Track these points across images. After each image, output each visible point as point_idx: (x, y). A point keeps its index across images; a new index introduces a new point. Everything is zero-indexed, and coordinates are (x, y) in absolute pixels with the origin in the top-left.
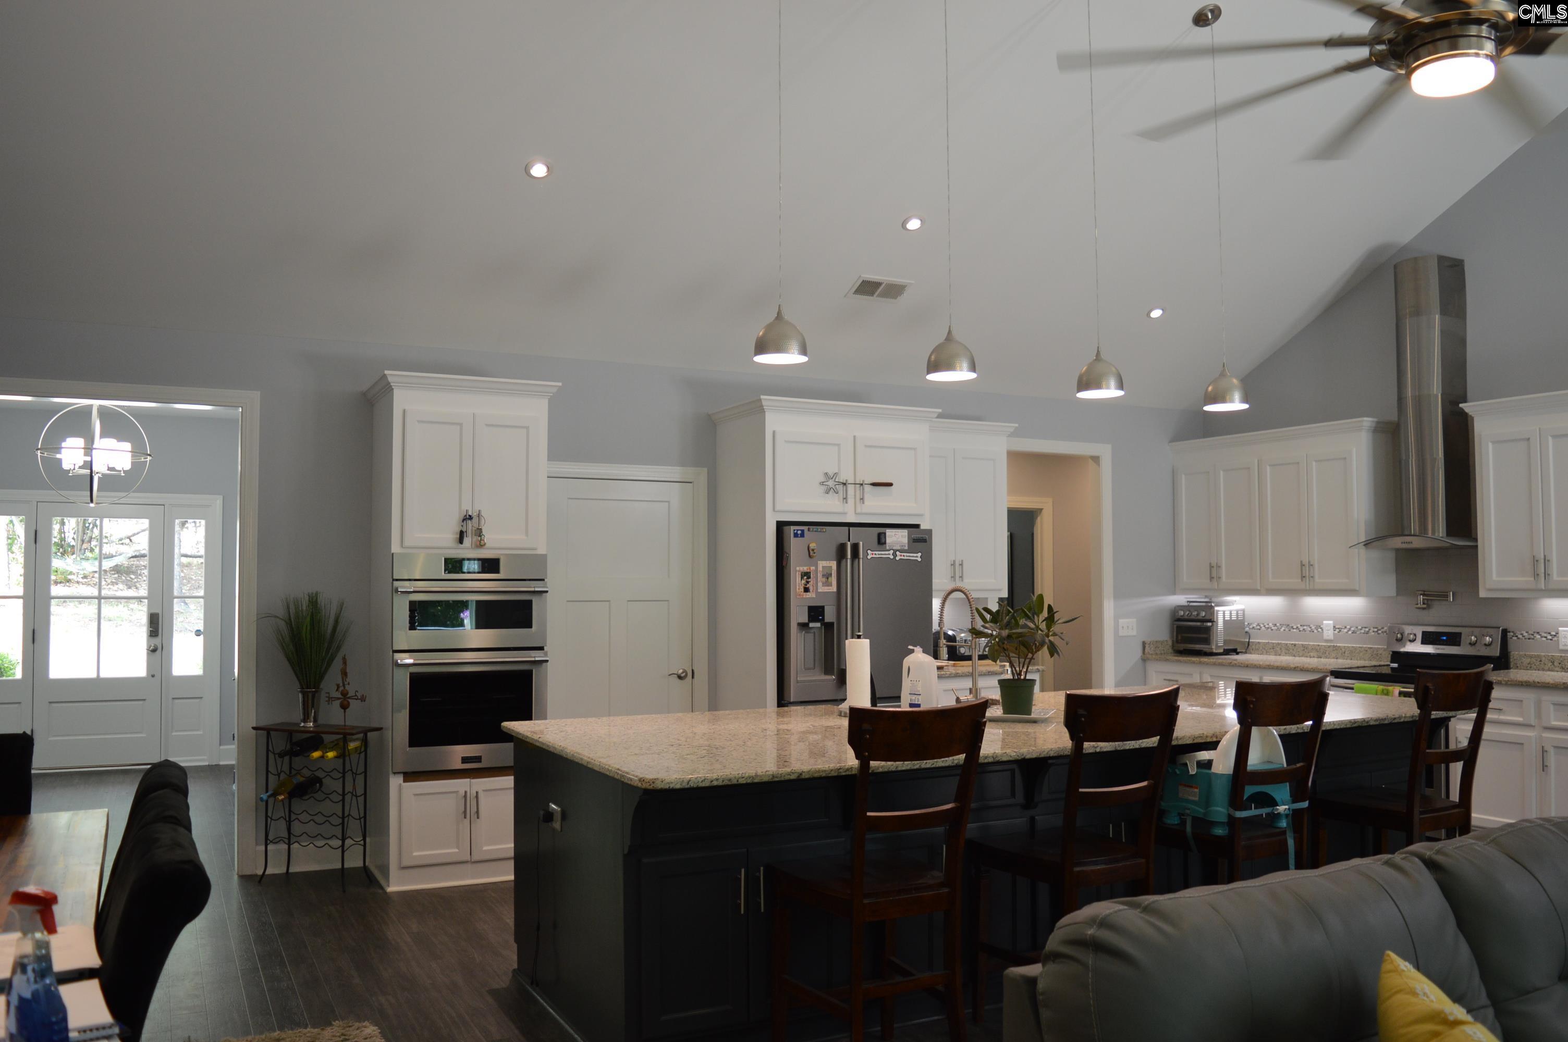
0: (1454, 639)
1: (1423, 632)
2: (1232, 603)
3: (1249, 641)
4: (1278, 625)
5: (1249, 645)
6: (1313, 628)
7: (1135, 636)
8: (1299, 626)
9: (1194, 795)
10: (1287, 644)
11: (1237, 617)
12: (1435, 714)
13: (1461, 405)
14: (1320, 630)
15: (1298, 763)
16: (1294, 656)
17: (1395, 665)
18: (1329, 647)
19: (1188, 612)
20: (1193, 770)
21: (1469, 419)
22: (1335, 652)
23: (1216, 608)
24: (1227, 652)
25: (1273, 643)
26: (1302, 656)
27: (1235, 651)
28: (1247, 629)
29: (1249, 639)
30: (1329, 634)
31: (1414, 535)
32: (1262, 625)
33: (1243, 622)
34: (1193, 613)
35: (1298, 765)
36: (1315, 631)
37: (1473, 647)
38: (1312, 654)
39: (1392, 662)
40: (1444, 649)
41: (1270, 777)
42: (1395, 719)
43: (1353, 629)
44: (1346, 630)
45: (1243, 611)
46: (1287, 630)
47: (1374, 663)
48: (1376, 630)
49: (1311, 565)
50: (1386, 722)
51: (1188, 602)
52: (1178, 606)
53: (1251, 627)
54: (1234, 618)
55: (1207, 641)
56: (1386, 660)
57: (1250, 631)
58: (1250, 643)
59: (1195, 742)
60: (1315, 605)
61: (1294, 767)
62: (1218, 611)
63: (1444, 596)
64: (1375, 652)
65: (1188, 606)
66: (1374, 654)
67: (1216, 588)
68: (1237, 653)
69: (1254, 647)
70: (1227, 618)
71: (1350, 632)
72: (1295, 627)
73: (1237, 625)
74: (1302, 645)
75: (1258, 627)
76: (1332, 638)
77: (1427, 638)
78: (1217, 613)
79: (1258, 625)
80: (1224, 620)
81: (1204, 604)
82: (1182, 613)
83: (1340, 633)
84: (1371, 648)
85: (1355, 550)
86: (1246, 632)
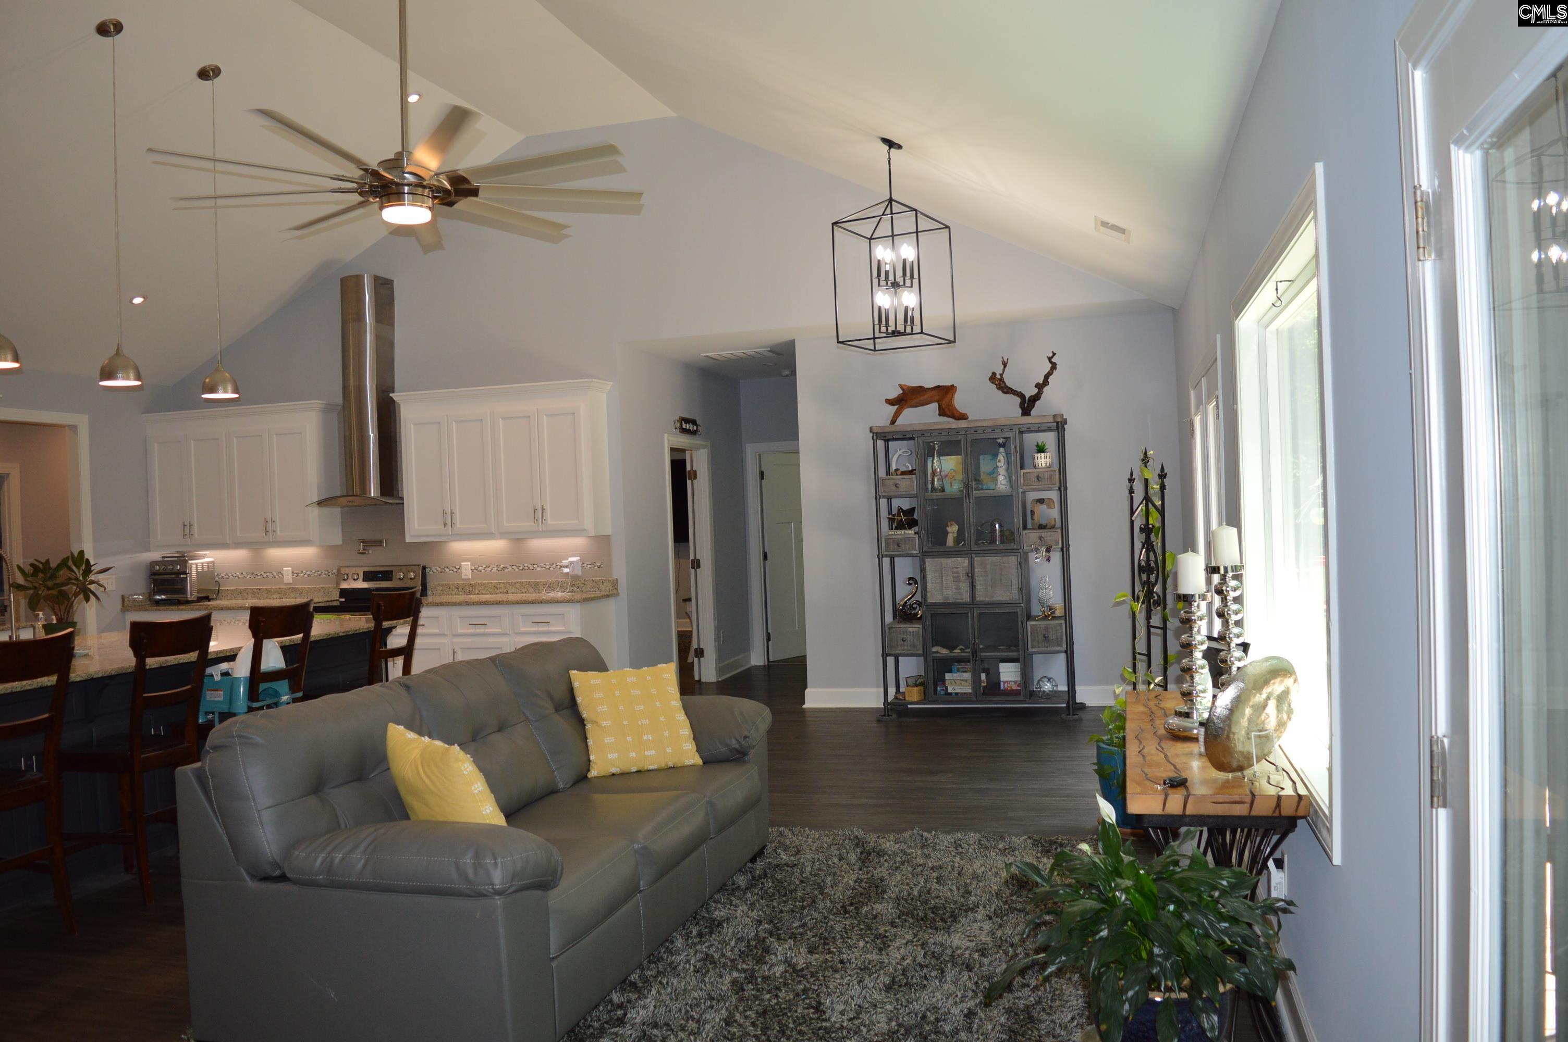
0: (387, 575)
1: (364, 572)
2: (204, 557)
3: (219, 590)
4: (244, 573)
5: (218, 592)
6: (275, 574)
7: (114, 591)
8: (263, 573)
9: (219, 696)
10: (252, 590)
11: (208, 569)
12: (386, 624)
13: (391, 395)
14: (280, 575)
15: (295, 664)
16: (260, 599)
17: (343, 600)
18: (290, 589)
19: (163, 567)
20: (217, 678)
21: (396, 405)
22: (294, 593)
23: (190, 562)
24: (200, 599)
25: (240, 590)
26: (266, 598)
27: (207, 599)
28: (217, 579)
29: (219, 587)
30: (288, 578)
31: (356, 496)
32: (230, 575)
33: (213, 572)
34: (169, 567)
35: (295, 666)
36: (277, 577)
37: (402, 581)
38: (274, 596)
39: (340, 598)
40: (380, 584)
41: (275, 676)
42: (356, 630)
43: (308, 573)
44: (302, 574)
45: (213, 562)
46: (252, 577)
47: (326, 599)
48: (326, 572)
49: (273, 522)
50: (350, 633)
51: (163, 557)
52: (153, 562)
53: (220, 577)
54: (205, 569)
55: (183, 591)
56: (335, 595)
57: (220, 581)
58: (220, 591)
59: (219, 656)
60: (276, 554)
61: (292, 667)
62: (191, 564)
63: (378, 543)
64: (327, 591)
65: (163, 561)
66: (326, 591)
67: (189, 543)
68: (209, 600)
69: (223, 594)
70: (200, 569)
71: (306, 576)
72: (259, 574)
73: (208, 574)
74: (266, 589)
75: (227, 576)
76: (291, 582)
77: (368, 577)
78: (191, 566)
79: (227, 574)
80: (197, 571)
81: (176, 559)
82: (158, 568)
83: (298, 577)
84: (323, 587)
85: (310, 509)
86: (216, 581)
